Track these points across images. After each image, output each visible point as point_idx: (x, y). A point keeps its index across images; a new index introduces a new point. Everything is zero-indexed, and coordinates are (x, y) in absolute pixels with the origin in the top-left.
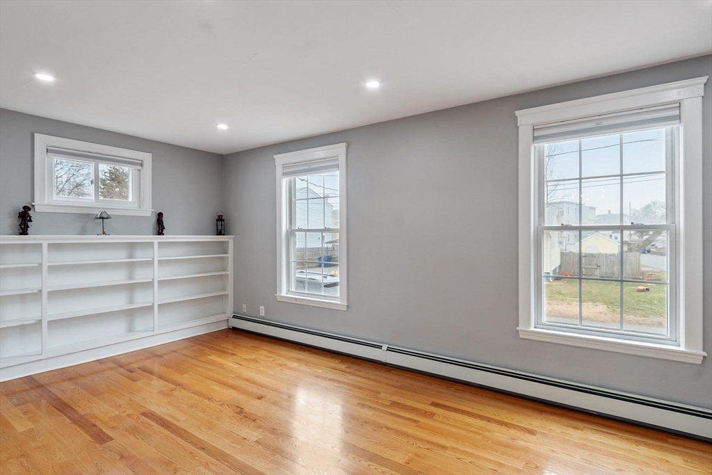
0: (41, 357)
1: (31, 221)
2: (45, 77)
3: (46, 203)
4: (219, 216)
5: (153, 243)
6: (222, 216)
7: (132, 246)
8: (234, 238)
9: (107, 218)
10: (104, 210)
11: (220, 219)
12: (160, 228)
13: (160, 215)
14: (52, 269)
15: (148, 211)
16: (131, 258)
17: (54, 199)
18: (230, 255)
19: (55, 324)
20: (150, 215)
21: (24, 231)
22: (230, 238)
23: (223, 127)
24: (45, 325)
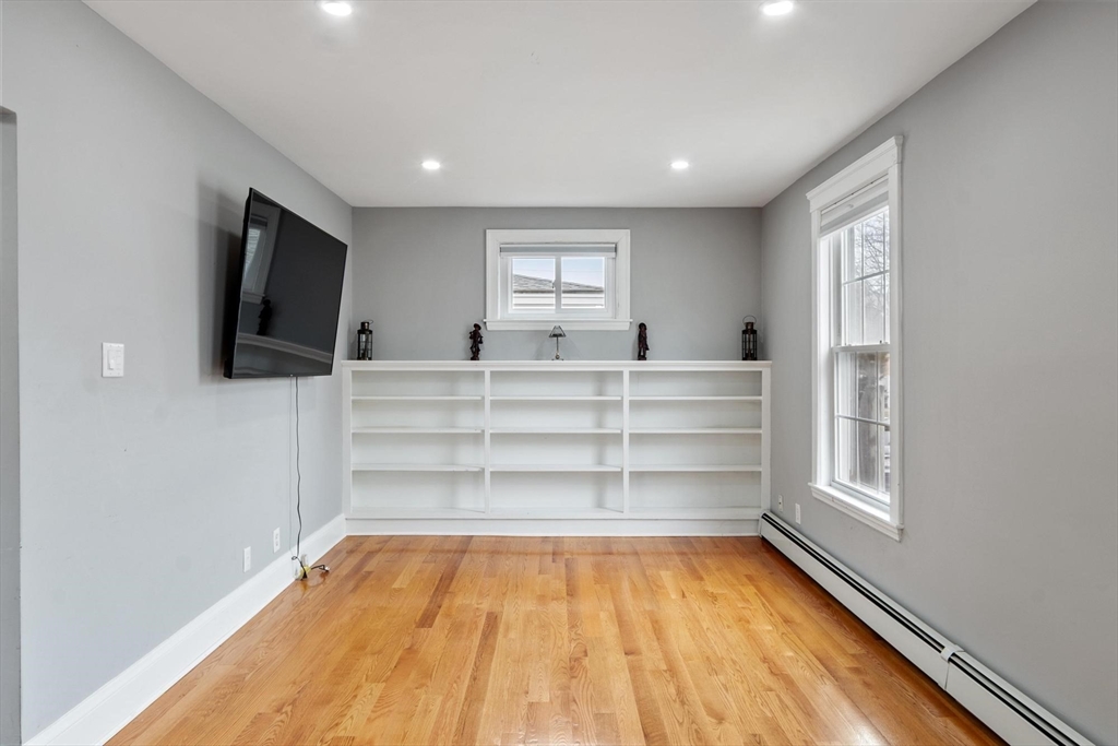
0: (482, 516)
1: (481, 342)
2: (431, 165)
3: (499, 318)
4: (747, 324)
5: (622, 372)
6: (752, 324)
7: (601, 377)
8: (771, 366)
9: (560, 335)
10: (557, 325)
11: (750, 331)
12: (642, 350)
13: (642, 327)
14: (496, 405)
15: (625, 324)
16: (600, 395)
17: (510, 312)
18: (765, 398)
19: (502, 477)
20: (627, 329)
21: (475, 356)
22: (766, 366)
23: (680, 165)
24: (487, 476)
